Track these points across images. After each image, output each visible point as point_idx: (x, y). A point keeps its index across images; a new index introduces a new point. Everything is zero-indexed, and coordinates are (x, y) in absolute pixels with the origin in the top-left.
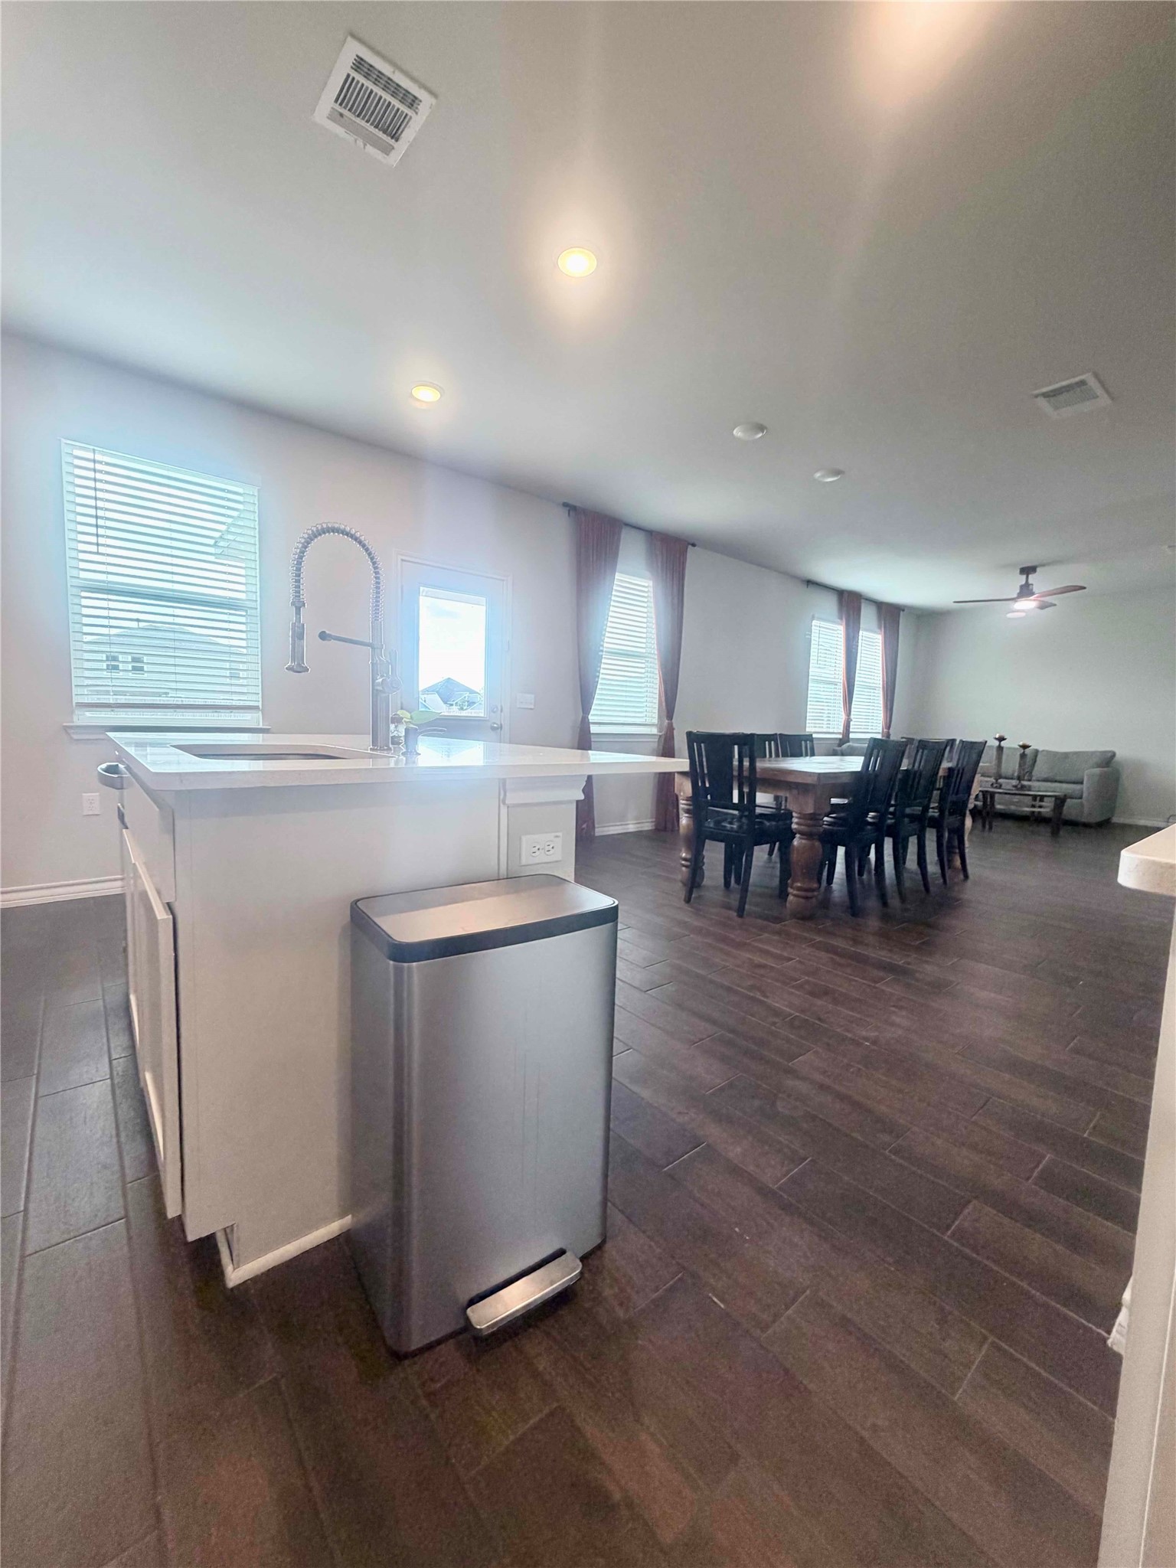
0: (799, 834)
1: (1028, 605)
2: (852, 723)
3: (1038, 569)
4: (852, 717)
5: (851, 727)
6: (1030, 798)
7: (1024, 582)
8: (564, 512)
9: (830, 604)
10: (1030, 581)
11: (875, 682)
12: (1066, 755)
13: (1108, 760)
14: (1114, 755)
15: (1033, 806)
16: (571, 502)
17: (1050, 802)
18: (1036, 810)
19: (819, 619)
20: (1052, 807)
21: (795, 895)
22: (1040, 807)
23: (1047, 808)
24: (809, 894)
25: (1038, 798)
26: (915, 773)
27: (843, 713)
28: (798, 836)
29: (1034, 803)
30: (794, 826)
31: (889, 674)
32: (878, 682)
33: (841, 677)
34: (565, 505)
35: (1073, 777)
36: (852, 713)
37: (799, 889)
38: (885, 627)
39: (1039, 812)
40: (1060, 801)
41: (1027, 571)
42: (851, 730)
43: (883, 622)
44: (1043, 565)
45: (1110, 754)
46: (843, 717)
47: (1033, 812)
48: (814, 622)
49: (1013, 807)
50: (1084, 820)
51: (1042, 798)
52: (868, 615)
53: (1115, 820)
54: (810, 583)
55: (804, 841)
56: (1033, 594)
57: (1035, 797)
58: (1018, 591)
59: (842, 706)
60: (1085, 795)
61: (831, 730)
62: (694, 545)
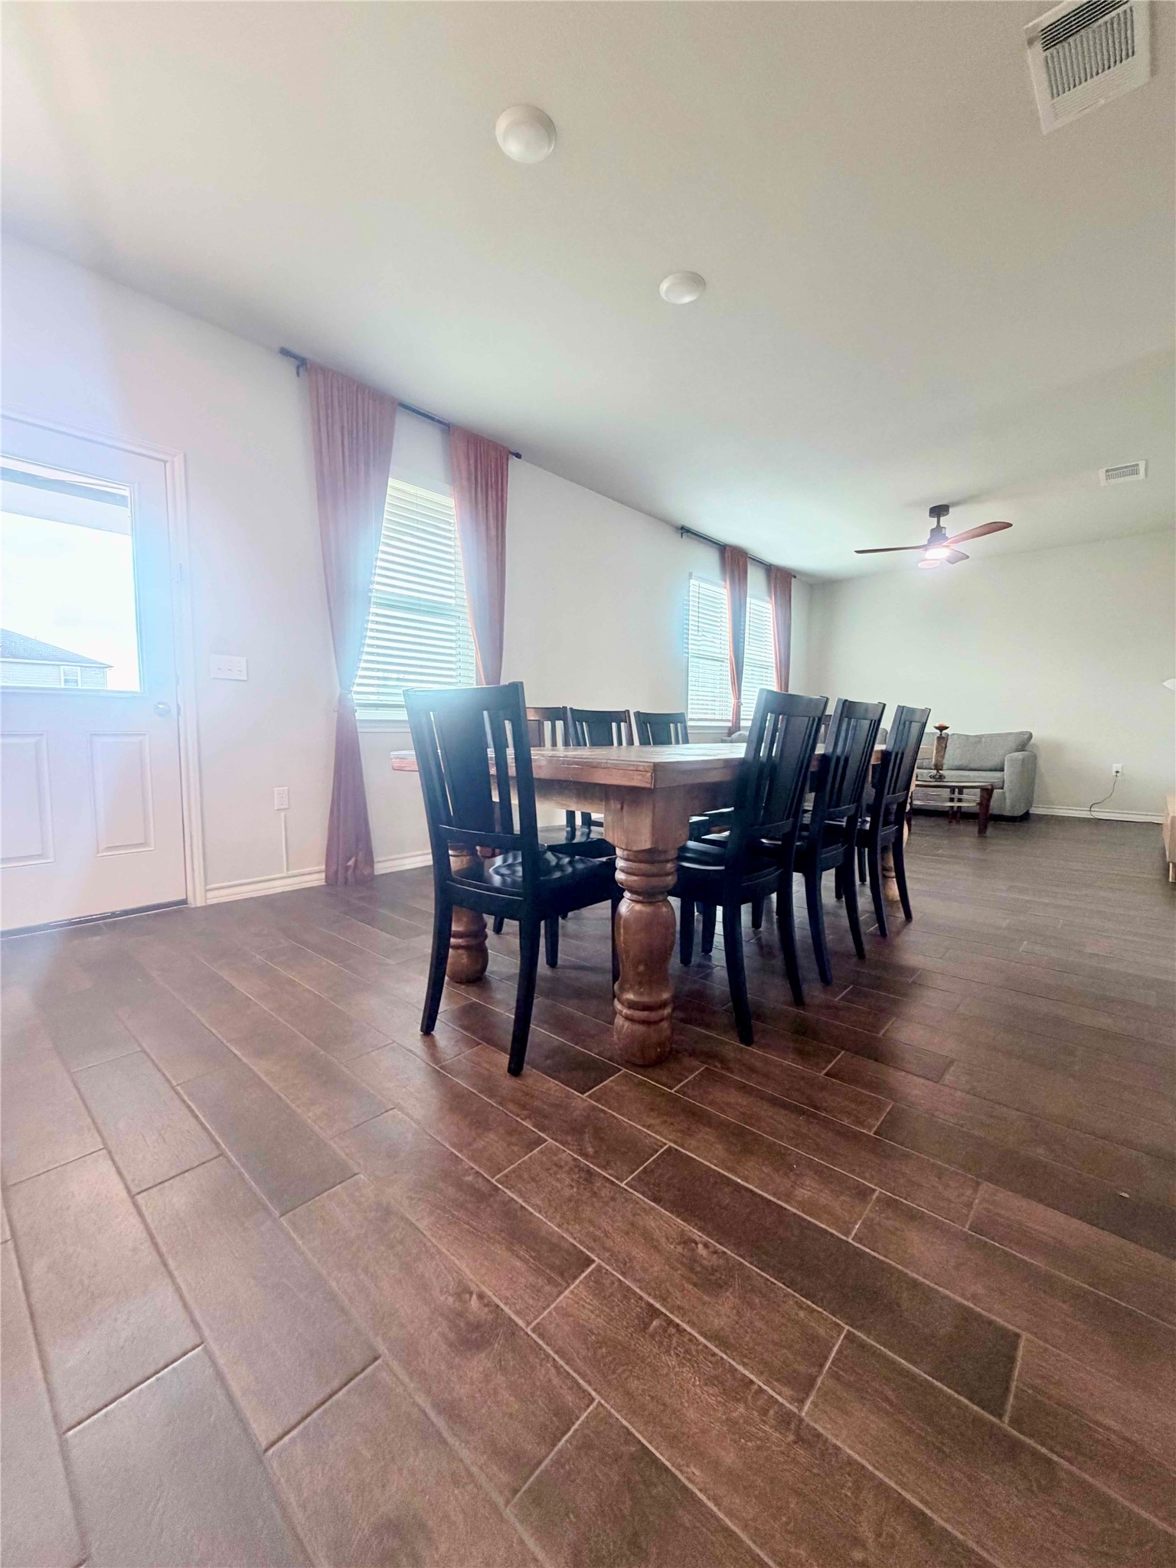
0: (631, 891)
1: (940, 553)
2: (742, 708)
3: (951, 510)
4: (742, 701)
5: (742, 713)
6: (949, 790)
7: (934, 525)
8: (287, 368)
9: (710, 559)
10: (942, 524)
11: (767, 660)
13: (1024, 743)
14: (1031, 736)
15: (952, 800)
16: (295, 349)
17: (974, 795)
18: (956, 804)
19: (700, 578)
20: (978, 800)
21: (627, 1018)
22: (960, 800)
23: (970, 801)
24: (653, 1016)
25: (957, 790)
26: (838, 759)
27: (732, 696)
28: (627, 894)
29: (953, 796)
30: (620, 876)
31: (782, 651)
32: (770, 660)
33: (727, 652)
34: (285, 352)
35: (990, 764)
36: (742, 696)
37: (631, 1005)
38: (775, 594)
39: (959, 807)
40: (987, 792)
41: (938, 511)
42: (742, 717)
43: (772, 585)
44: (956, 504)
45: (1026, 736)
46: (732, 701)
47: (952, 807)
48: (692, 582)
49: (932, 803)
50: (1007, 813)
51: (961, 789)
52: (756, 579)
53: (1034, 811)
54: (684, 531)
55: (638, 907)
56: (946, 539)
57: (953, 789)
58: (929, 537)
59: (730, 687)
60: (1006, 785)
61: (717, 717)
62: (518, 456)
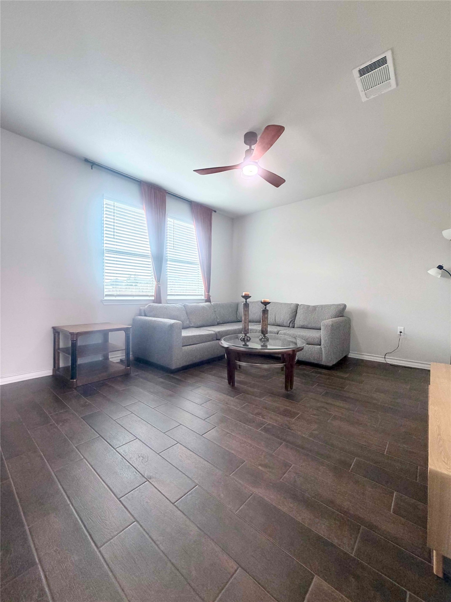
12: (315, 308)
13: (342, 311)
14: (345, 306)
45: (342, 307)
53: (351, 355)
61: (141, 294)
